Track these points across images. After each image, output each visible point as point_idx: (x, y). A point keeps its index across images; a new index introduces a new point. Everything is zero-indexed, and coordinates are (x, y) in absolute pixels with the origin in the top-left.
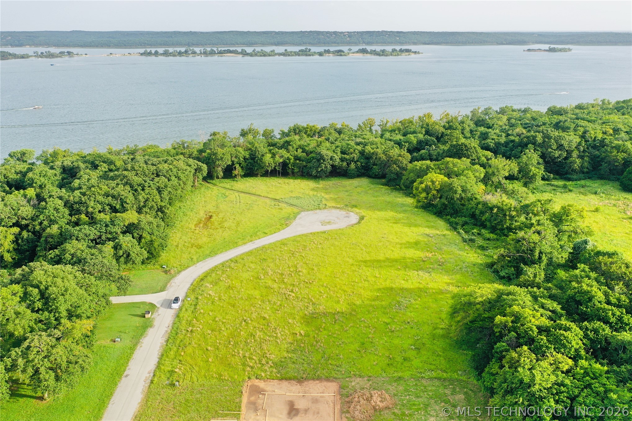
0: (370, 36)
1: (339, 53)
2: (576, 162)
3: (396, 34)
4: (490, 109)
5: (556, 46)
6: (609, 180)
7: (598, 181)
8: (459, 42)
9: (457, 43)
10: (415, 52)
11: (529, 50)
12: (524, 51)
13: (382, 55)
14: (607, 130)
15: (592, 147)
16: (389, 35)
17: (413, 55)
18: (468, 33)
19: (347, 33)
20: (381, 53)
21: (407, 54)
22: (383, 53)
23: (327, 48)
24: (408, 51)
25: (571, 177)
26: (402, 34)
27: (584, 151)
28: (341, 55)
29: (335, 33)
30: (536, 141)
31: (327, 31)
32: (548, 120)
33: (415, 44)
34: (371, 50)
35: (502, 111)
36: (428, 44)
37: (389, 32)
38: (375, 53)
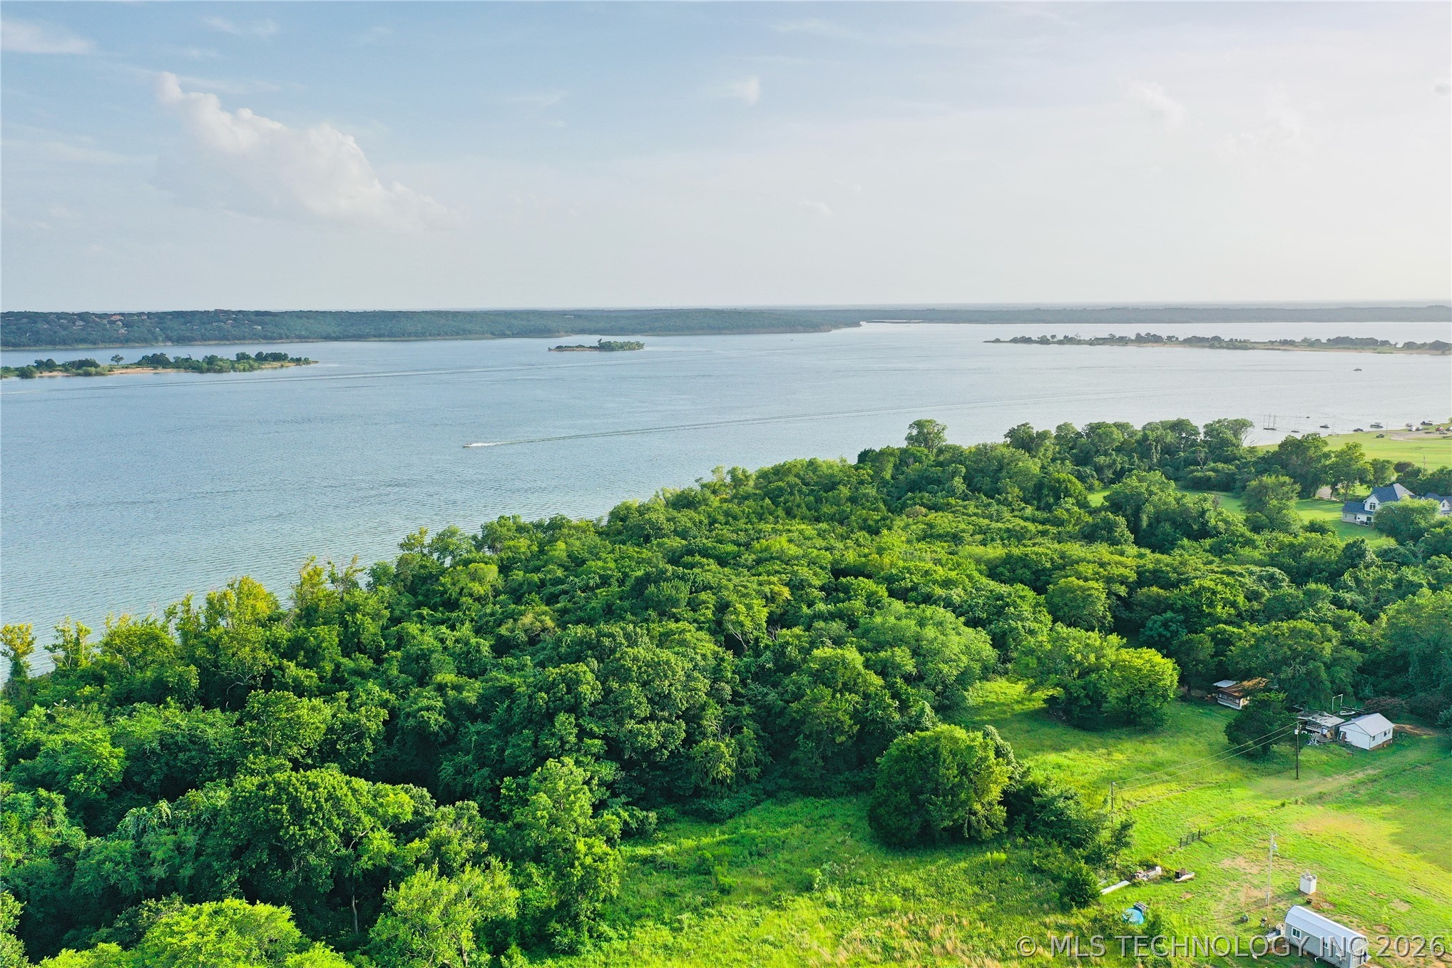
0: (185, 323)
1: (83, 368)
2: (722, 756)
3: (253, 318)
4: (453, 534)
5: (611, 339)
6: (829, 796)
7: (797, 805)
8: (410, 335)
9: (404, 335)
10: (298, 361)
11: (559, 348)
12: (550, 350)
13: (208, 370)
14: (776, 589)
15: (756, 678)
16: (235, 320)
17: (292, 369)
18: (426, 313)
19: (119, 317)
20: (205, 366)
21: (277, 364)
22: (211, 365)
23: (44, 357)
24: (277, 357)
25: (715, 807)
26: (267, 319)
27: (736, 698)
28: (87, 374)
29: (83, 316)
30: (579, 698)
31: (59, 311)
32: (612, 565)
33: (302, 338)
34: (177, 359)
35: (490, 538)
36: (337, 339)
37: (233, 313)
38: (186, 364)
